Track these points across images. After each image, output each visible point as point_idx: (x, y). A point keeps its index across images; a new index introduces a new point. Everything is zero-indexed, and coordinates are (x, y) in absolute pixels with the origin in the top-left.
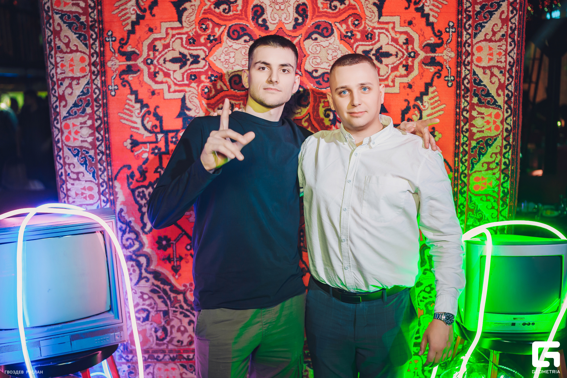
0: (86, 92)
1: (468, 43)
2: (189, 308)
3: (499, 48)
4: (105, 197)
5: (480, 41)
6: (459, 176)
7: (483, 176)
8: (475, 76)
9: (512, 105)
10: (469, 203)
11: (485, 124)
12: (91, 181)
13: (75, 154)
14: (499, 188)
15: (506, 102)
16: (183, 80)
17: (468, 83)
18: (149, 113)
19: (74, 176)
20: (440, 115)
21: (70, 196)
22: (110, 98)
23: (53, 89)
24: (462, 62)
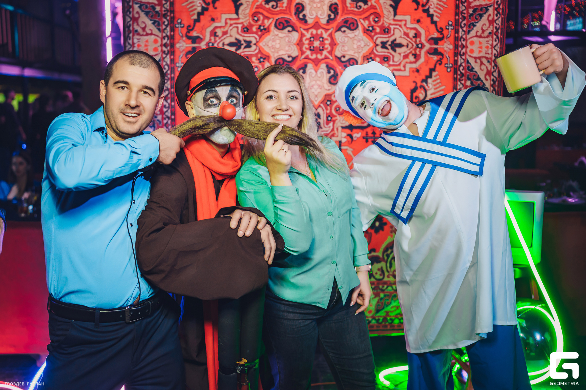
1: (463, 38)
3: (487, 42)
5: (473, 37)
8: (469, 64)
9: (496, 88)
15: (492, 86)
24: (459, 52)
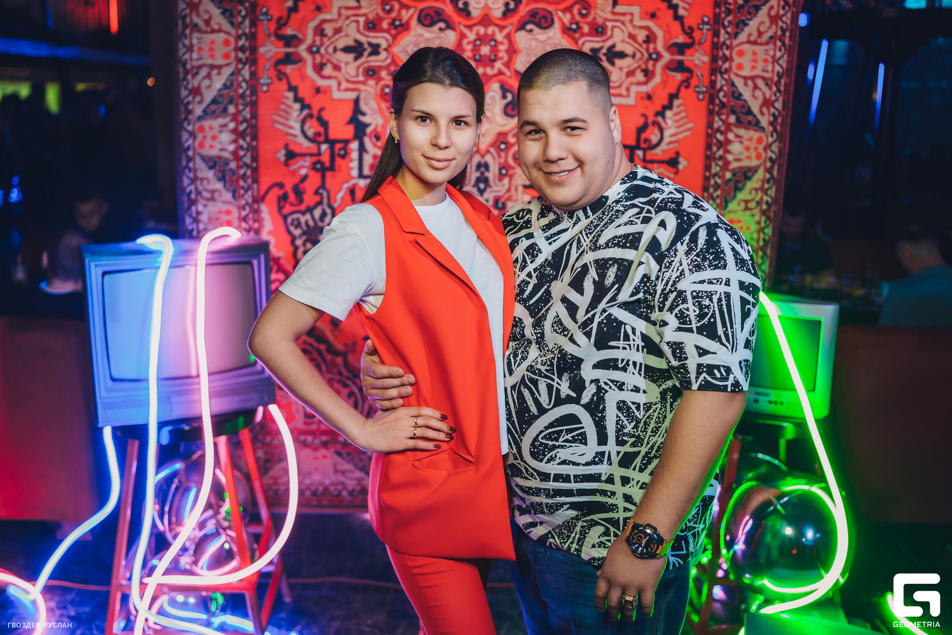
0: (229, 85)
1: (727, 45)
3: (765, 53)
4: (248, 224)
5: (742, 43)
8: (734, 89)
9: (779, 128)
11: (744, 150)
12: (229, 203)
13: (211, 165)
14: (759, 234)
15: (771, 123)
16: (357, 76)
17: (724, 97)
18: (310, 116)
19: (207, 195)
20: (687, 137)
22: (261, 95)
23: (185, 78)
24: (718, 68)
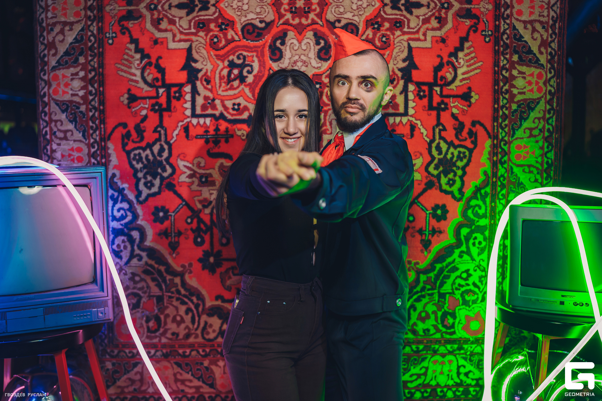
0: (80, 39)
2: (187, 293)
4: (96, 159)
6: (499, 143)
7: (524, 144)
8: (516, 31)
9: (555, 65)
10: (510, 175)
11: (527, 85)
12: (80, 141)
13: (63, 109)
14: (543, 158)
15: (548, 61)
16: (190, 28)
17: (507, 39)
18: (149, 64)
19: (61, 135)
20: (477, 74)
21: (55, 159)
22: (107, 47)
23: (41, 36)
24: (501, 15)
